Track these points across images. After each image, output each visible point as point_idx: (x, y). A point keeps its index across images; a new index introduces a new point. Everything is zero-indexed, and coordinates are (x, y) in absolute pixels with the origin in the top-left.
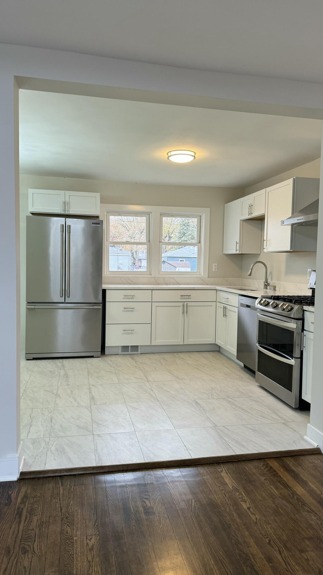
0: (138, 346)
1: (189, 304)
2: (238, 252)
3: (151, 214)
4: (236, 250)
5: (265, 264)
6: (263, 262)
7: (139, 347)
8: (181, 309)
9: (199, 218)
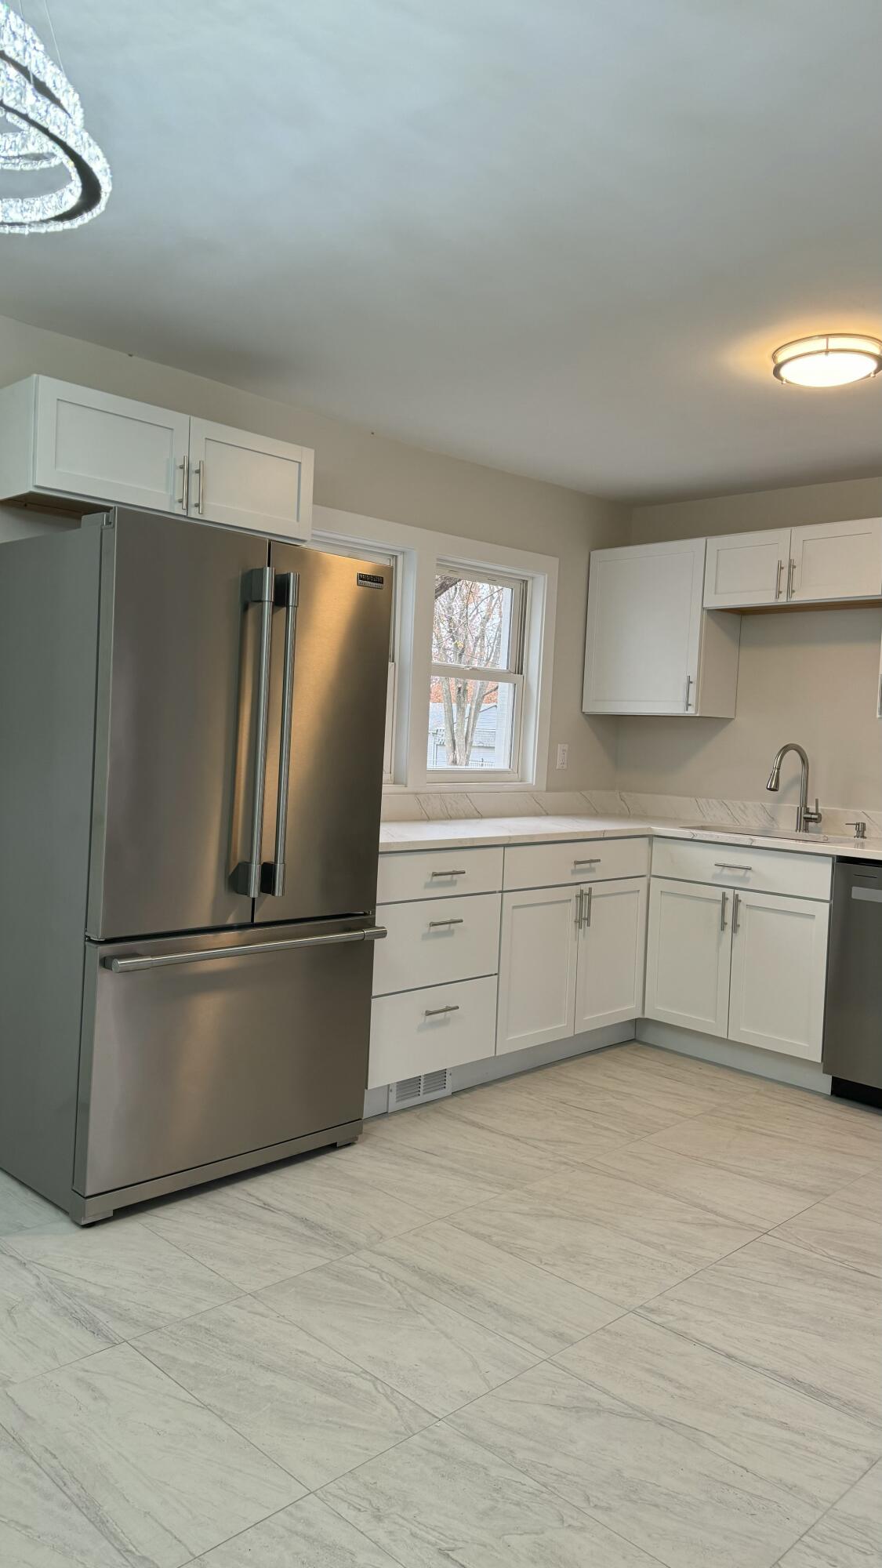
0: (444, 1071)
1: (597, 889)
2: (691, 711)
3: (400, 558)
4: (688, 705)
5: (802, 749)
6: (800, 745)
7: (448, 1072)
8: (571, 909)
9: (518, 587)
